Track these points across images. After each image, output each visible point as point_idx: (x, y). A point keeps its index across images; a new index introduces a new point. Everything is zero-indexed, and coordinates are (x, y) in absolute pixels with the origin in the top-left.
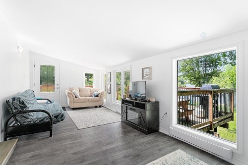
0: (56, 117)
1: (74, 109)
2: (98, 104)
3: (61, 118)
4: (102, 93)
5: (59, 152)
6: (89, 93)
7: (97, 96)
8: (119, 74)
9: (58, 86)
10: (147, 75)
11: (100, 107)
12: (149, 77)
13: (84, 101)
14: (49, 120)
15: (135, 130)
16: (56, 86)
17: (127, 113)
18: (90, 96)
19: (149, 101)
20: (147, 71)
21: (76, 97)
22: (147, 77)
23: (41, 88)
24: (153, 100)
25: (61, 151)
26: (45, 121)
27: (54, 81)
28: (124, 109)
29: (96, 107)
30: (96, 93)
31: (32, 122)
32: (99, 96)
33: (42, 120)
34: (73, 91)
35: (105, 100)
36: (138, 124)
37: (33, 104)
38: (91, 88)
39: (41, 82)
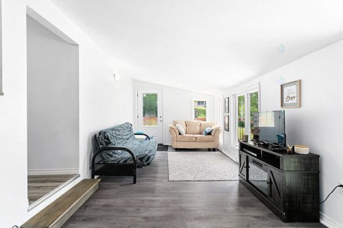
0: (141, 159)
1: (177, 150)
2: (211, 146)
3: (146, 161)
4: (217, 130)
5: (130, 209)
6: (198, 129)
7: (209, 134)
8: (241, 99)
9: (161, 119)
10: (292, 98)
11: (214, 150)
12: (294, 101)
13: (190, 140)
14: (133, 162)
15: (261, 204)
16: (159, 118)
17: (248, 167)
18: (201, 133)
19: (293, 152)
20: (291, 91)
21: (180, 134)
22: (290, 102)
23: (144, 120)
24: (304, 151)
25: (133, 209)
26: (128, 162)
27: (156, 112)
28: (244, 160)
29: (209, 150)
30: (208, 130)
31: (116, 162)
32: (212, 133)
33: (126, 161)
34: (177, 125)
35: (221, 141)
36: (266, 193)
37: (128, 139)
38: (203, 122)
39: (144, 113)
